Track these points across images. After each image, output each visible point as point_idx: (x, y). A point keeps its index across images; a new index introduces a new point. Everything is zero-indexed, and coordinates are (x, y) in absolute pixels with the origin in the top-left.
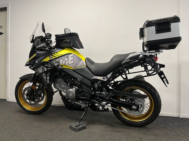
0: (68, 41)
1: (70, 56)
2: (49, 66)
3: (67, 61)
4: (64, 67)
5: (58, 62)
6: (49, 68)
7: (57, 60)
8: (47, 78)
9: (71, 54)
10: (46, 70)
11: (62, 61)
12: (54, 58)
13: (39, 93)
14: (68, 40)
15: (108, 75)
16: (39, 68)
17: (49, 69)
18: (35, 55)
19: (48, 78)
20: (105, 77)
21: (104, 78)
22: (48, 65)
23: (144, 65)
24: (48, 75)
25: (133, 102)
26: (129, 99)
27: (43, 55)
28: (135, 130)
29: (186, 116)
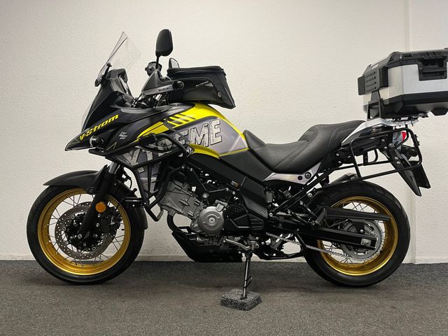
0: (211, 85)
1: (214, 123)
2: (160, 148)
3: (207, 136)
4: (197, 151)
5: (186, 137)
6: (161, 152)
7: (184, 133)
8: (149, 180)
9: (215, 118)
10: (150, 157)
11: (194, 137)
12: (178, 125)
13: (112, 223)
14: (210, 82)
15: (310, 171)
16: (128, 152)
17: (160, 155)
18: (117, 117)
19: (154, 179)
20: (303, 176)
21: (300, 178)
22: (157, 145)
23: (388, 147)
24: (155, 171)
25: (362, 230)
26: (350, 225)
27: (140, 117)
28: (364, 293)
29: (426, 260)
